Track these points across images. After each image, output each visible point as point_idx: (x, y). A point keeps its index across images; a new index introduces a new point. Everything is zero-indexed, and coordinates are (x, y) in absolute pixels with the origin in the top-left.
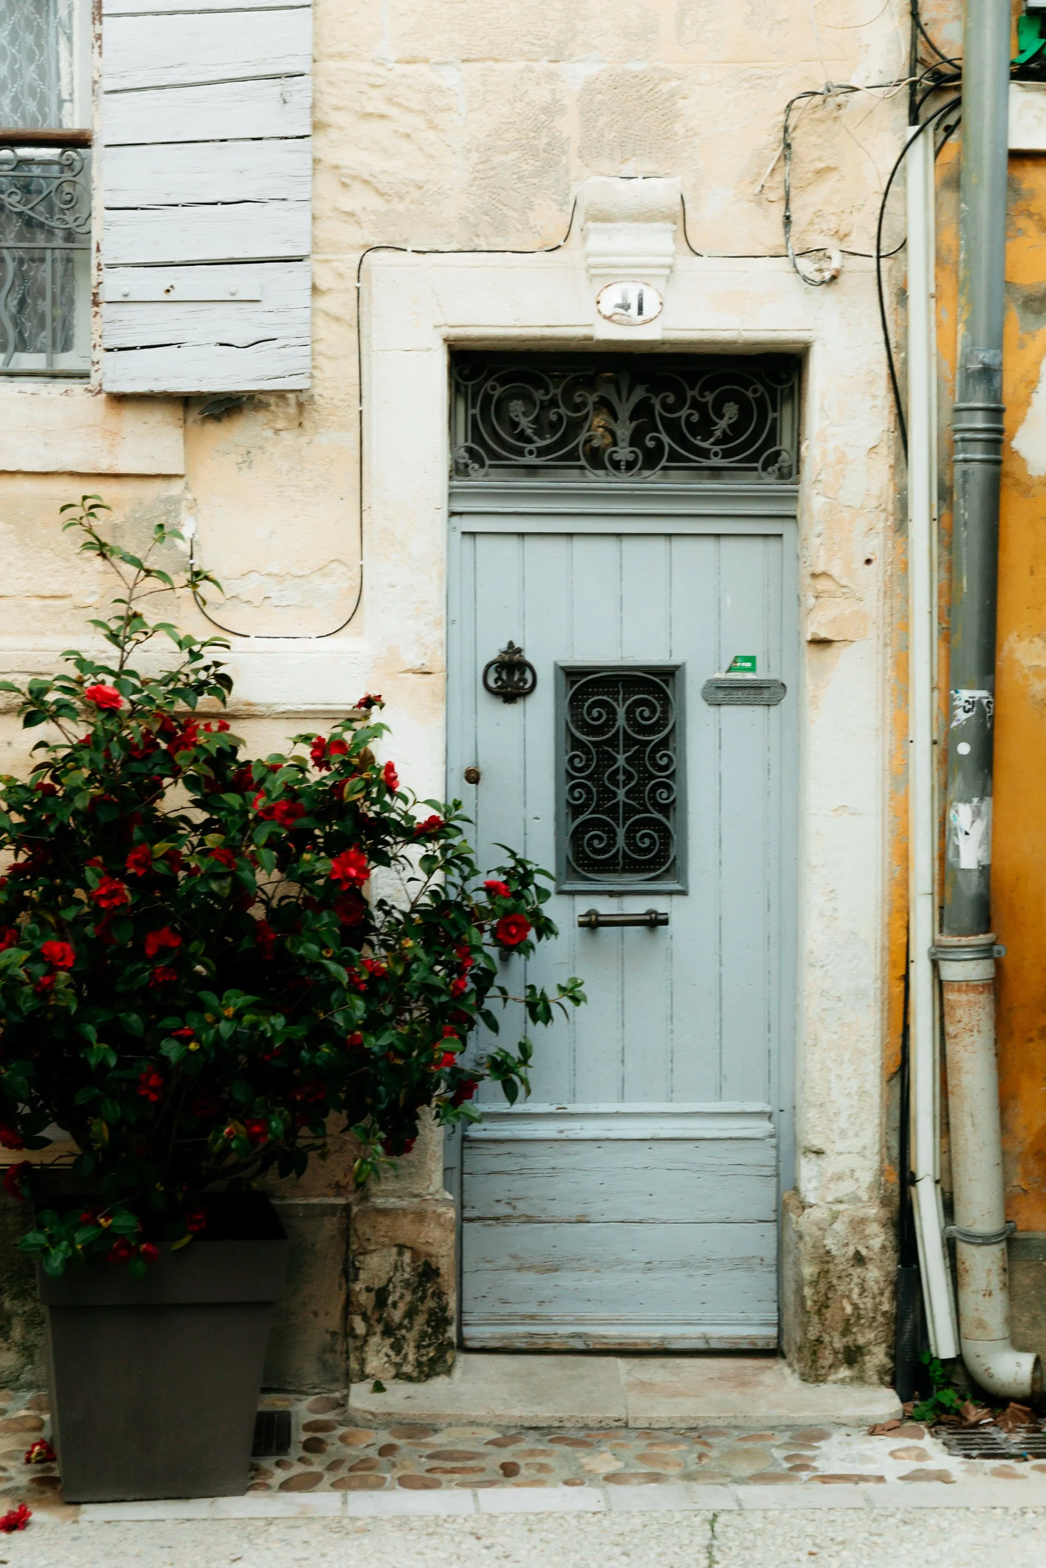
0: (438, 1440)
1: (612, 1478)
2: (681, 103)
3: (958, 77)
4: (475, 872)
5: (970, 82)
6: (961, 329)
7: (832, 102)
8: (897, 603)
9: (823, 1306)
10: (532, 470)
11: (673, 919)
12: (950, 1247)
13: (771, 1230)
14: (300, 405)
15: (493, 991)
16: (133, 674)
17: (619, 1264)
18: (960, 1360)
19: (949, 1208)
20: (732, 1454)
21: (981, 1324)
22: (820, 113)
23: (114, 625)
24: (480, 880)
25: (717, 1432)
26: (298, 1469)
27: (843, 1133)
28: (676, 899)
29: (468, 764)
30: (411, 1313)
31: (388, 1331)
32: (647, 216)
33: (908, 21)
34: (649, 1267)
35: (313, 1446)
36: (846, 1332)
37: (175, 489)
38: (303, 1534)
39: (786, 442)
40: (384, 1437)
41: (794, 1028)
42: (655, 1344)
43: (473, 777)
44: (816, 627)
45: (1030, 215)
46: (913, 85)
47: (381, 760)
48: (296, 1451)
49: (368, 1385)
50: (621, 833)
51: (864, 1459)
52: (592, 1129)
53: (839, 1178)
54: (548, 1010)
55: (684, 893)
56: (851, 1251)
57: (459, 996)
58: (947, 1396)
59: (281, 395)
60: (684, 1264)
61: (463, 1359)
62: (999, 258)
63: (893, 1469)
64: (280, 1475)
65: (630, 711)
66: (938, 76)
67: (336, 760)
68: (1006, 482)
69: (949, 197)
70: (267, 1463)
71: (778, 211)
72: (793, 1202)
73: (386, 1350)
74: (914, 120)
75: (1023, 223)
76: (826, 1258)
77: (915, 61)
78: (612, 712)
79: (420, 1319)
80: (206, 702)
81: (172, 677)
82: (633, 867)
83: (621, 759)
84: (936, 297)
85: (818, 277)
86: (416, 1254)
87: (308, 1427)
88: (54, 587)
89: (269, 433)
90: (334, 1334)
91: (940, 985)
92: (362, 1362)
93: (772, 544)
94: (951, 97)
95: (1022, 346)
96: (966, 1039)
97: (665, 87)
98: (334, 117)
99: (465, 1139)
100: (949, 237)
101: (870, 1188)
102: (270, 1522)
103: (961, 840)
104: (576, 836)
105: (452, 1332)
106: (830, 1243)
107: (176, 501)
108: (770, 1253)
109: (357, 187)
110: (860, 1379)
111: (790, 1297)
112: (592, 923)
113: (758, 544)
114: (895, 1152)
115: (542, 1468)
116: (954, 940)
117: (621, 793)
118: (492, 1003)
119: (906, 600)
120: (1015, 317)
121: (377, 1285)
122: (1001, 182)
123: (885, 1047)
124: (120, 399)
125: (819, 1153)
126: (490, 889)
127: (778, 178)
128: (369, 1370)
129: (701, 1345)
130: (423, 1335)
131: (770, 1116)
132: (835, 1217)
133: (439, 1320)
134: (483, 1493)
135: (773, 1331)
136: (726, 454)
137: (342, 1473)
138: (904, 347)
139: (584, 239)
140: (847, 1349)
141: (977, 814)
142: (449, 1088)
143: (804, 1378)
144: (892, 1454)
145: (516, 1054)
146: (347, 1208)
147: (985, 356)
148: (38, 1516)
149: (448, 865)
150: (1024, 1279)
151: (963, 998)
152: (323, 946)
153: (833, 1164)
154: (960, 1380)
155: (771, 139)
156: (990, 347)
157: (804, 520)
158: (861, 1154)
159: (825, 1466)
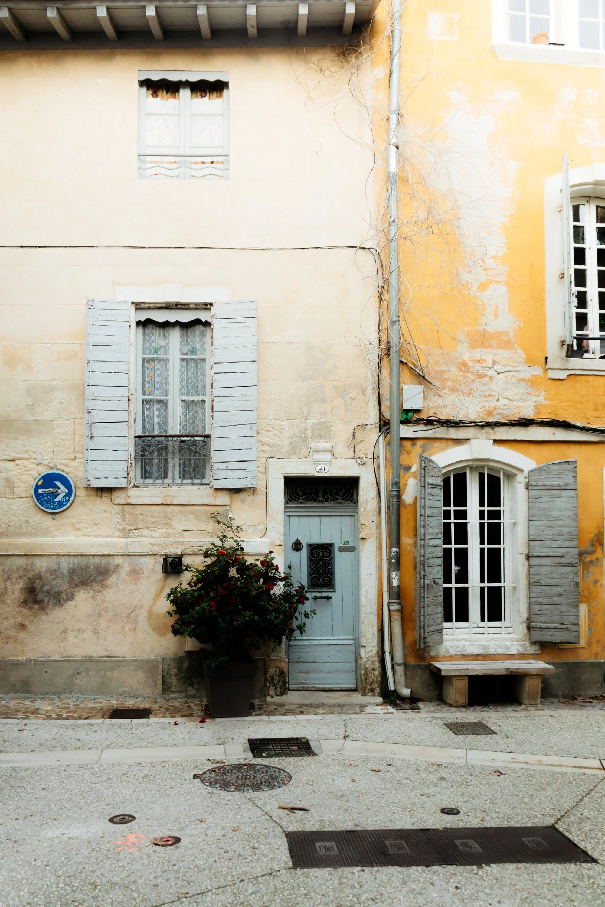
0: (286, 707)
1: (323, 713)
2: (332, 428)
3: (389, 423)
4: (293, 587)
5: (392, 424)
6: (391, 474)
7: (363, 428)
8: (379, 530)
9: (366, 679)
10: (301, 503)
11: (333, 597)
12: (393, 666)
13: (354, 664)
14: (254, 490)
15: (297, 612)
16: (225, 547)
17: (322, 672)
18: (395, 691)
19: (392, 658)
20: (348, 709)
21: (399, 683)
22: (361, 429)
23: (221, 537)
24: (294, 589)
25: (344, 705)
26: (258, 712)
27: (370, 643)
28: (333, 593)
29: (289, 564)
30: (279, 681)
31: (274, 685)
32: (326, 451)
33: (379, 412)
34: (328, 672)
35: (260, 708)
36: (371, 685)
37: (228, 508)
38: (261, 723)
39: (355, 497)
40: (274, 707)
41: (359, 620)
42: (330, 689)
43: (290, 567)
44: (362, 535)
45: (405, 451)
46: (380, 424)
47: (275, 564)
48: (257, 709)
49: (270, 697)
50: (321, 579)
51: (375, 710)
52: (316, 642)
53: (369, 652)
54: (309, 616)
55: (335, 592)
56: (372, 667)
57: (291, 613)
58: (392, 698)
59: (250, 488)
60: (336, 672)
61: (289, 692)
62: (399, 459)
63: (382, 712)
64: (254, 713)
65: (323, 553)
66: (385, 422)
67: (266, 564)
68: (401, 505)
69: (388, 447)
70: (252, 711)
71: (352, 449)
72: (359, 658)
73: (274, 689)
74: (380, 431)
75: (403, 452)
76: (366, 669)
77: (380, 419)
78: (319, 554)
79: (281, 683)
80: (239, 553)
81: (232, 548)
82: (324, 586)
83: (321, 563)
84: (386, 467)
85: (361, 463)
86: (280, 669)
87: (258, 705)
88: (203, 528)
89: (247, 496)
90: (262, 686)
91: (389, 611)
92: (268, 692)
93: (352, 518)
94: (388, 427)
95: (404, 477)
96: (395, 622)
97: (329, 424)
98: (261, 431)
99: (289, 645)
100: (388, 455)
101: (376, 654)
102: (254, 721)
103: (393, 580)
104: (312, 580)
105: (287, 685)
106: (367, 666)
107: (228, 510)
108: (354, 669)
109: (265, 445)
110: (374, 695)
111: (359, 678)
112: (315, 598)
113: (349, 518)
114: (381, 646)
115: (308, 712)
116: (392, 601)
117: (321, 570)
118: (297, 615)
119: (381, 530)
120: (402, 471)
121: (272, 675)
122: (399, 444)
123: (378, 624)
124: (216, 489)
125: (365, 647)
126: (296, 591)
127: (352, 443)
128: (270, 693)
129: (340, 689)
130: (281, 686)
131: (353, 639)
132: (368, 660)
133: (285, 683)
134: (297, 716)
135: (355, 686)
136: (342, 499)
137: (267, 713)
138: (379, 477)
139: (313, 456)
140: (371, 689)
141: (396, 574)
142: (289, 632)
143: (362, 695)
144: (382, 709)
145: (303, 625)
146: (265, 659)
147: (396, 480)
148: (207, 720)
149: (288, 586)
150: (409, 673)
151: (395, 613)
152: (265, 602)
153: (368, 649)
154: (395, 695)
155: (350, 435)
156: (397, 478)
157: (359, 513)
158: (373, 647)
159: (367, 711)
